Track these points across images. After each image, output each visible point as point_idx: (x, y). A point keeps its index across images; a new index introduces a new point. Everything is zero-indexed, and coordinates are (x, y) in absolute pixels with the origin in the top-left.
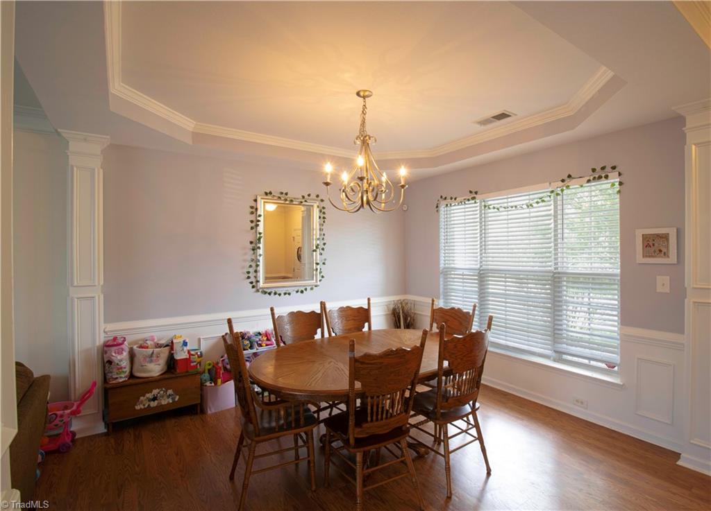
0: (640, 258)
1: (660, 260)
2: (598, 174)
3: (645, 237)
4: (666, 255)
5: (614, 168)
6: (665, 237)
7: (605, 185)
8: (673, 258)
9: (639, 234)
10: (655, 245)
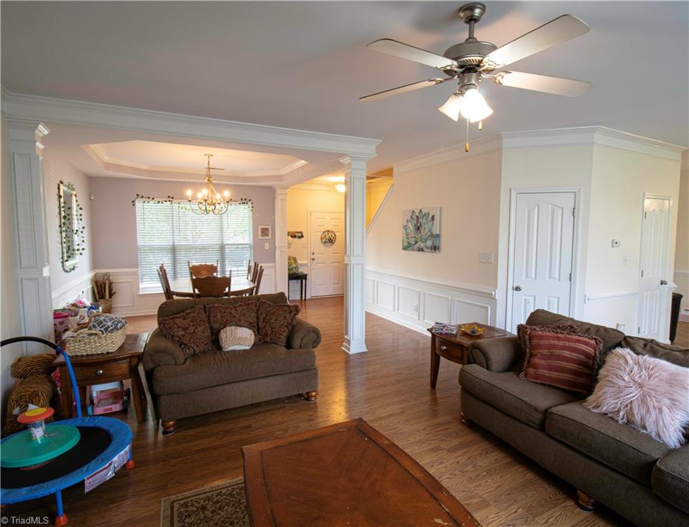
0: (260, 237)
1: (266, 238)
2: (244, 201)
3: (262, 229)
4: (268, 236)
5: (250, 200)
6: (268, 229)
7: (246, 206)
8: (270, 237)
9: (260, 227)
10: (265, 232)
